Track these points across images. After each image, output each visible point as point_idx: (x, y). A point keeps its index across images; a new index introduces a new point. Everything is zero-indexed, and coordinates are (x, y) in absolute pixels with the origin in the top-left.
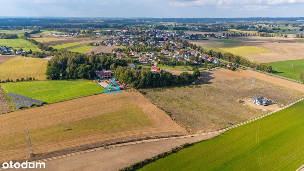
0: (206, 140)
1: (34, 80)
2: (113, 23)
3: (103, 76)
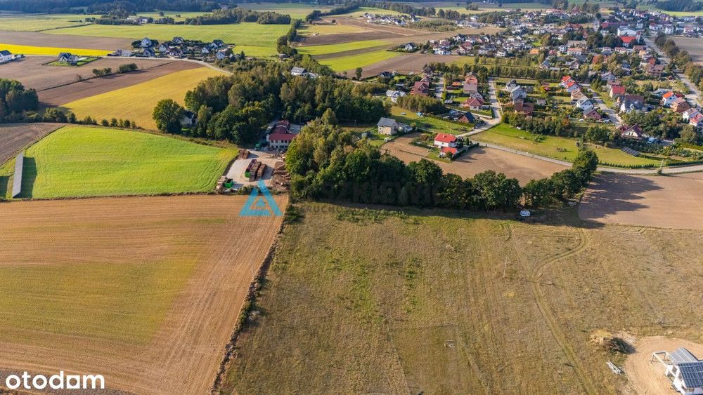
1: (134, 127)
3: (277, 142)
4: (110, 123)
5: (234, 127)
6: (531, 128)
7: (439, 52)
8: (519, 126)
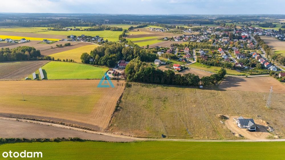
0: (106, 142)
1: (74, 62)
2: (221, 20)
3: (121, 66)
4: (66, 61)
5: (108, 61)
6: (206, 64)
7: (176, 40)
8: (202, 63)
